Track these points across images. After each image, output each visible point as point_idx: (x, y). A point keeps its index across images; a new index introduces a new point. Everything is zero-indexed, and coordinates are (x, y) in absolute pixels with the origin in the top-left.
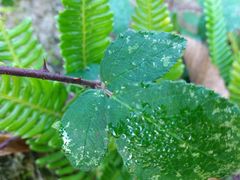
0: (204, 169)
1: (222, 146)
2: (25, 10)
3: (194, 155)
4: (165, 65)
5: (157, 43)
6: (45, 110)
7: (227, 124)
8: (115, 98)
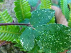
0: (64, 47)
1: (68, 40)
2: (7, 3)
3: (60, 44)
4: (49, 19)
5: (46, 12)
6: (14, 33)
7: (69, 34)
8: (36, 30)
